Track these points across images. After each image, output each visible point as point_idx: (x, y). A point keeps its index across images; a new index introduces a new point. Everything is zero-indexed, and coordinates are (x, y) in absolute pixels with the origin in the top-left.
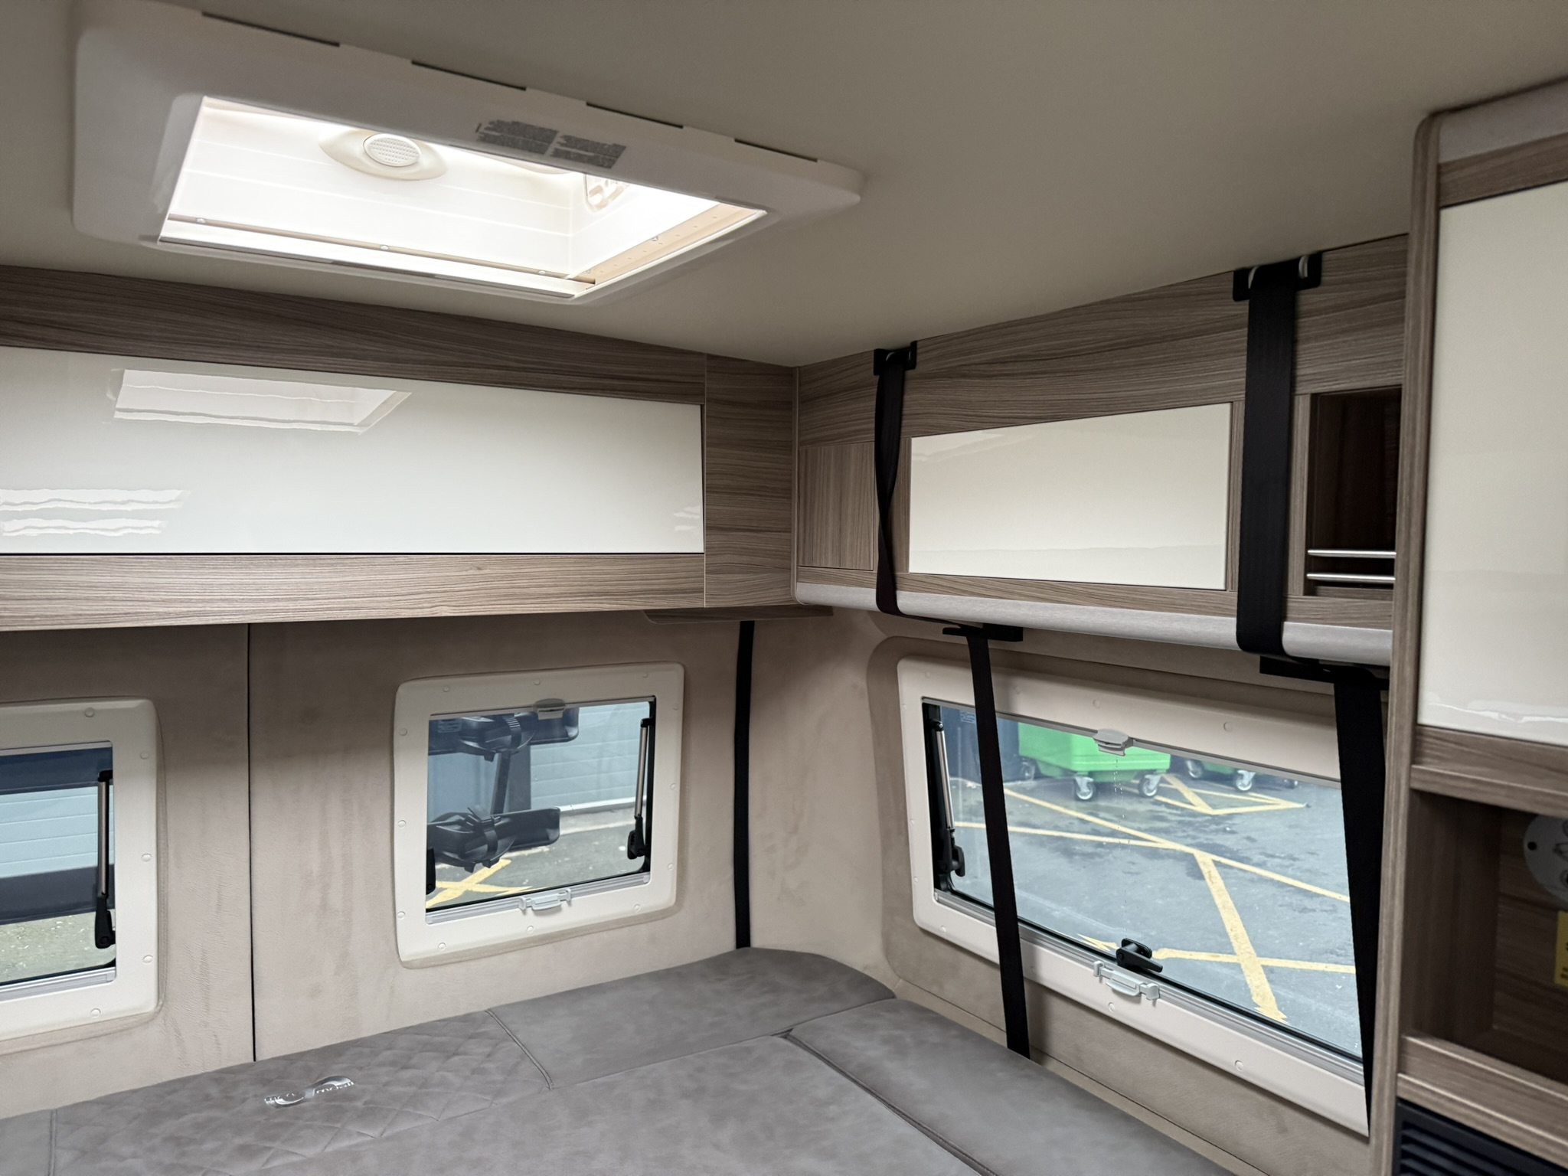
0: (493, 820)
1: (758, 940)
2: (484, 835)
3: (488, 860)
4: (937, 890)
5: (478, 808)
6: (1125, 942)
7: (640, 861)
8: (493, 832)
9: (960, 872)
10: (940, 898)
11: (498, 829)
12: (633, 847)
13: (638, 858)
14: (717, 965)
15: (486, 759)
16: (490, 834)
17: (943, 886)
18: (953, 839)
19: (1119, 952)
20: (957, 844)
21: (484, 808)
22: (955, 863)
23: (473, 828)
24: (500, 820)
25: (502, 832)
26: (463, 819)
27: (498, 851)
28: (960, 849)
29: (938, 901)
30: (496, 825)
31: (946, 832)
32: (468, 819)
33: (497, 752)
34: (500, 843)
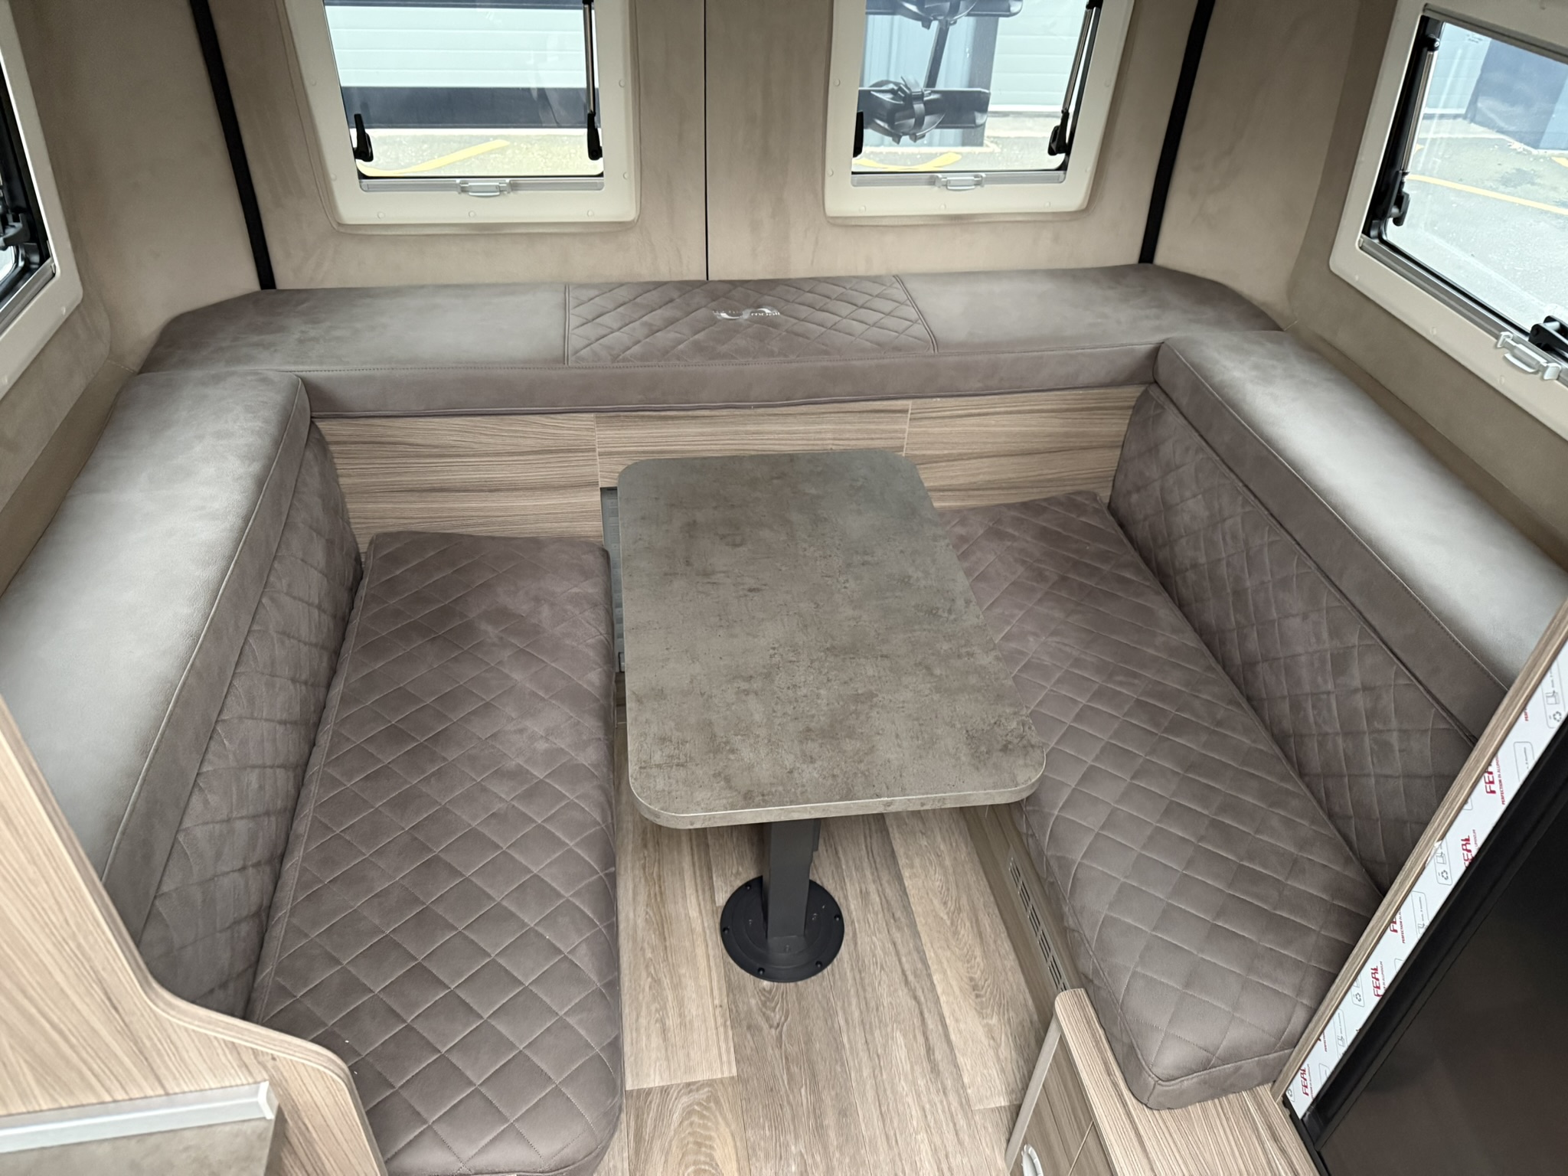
0: (923, 95)
1: (1162, 257)
2: (913, 108)
3: (914, 134)
4: (1365, 236)
5: (911, 79)
6: (1549, 319)
7: (1060, 158)
8: (922, 106)
9: (1398, 221)
10: (1365, 244)
11: (926, 103)
12: (1055, 143)
13: (1058, 155)
14: (1115, 274)
15: (923, 26)
16: (919, 107)
17: (1373, 233)
18: (1402, 183)
19: (1537, 328)
20: (1405, 189)
21: (917, 80)
22: (1395, 210)
23: (904, 99)
24: (930, 94)
25: (931, 108)
26: (896, 88)
27: (924, 127)
28: (1408, 195)
29: (1361, 248)
30: (925, 99)
31: (1397, 172)
32: (900, 89)
33: (935, 19)
34: (927, 119)
